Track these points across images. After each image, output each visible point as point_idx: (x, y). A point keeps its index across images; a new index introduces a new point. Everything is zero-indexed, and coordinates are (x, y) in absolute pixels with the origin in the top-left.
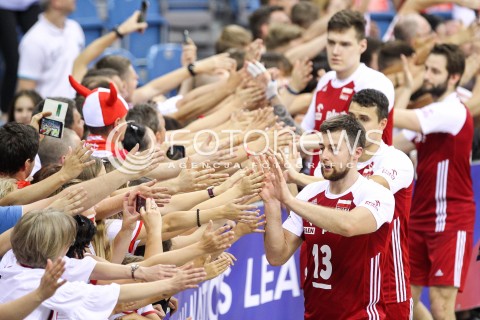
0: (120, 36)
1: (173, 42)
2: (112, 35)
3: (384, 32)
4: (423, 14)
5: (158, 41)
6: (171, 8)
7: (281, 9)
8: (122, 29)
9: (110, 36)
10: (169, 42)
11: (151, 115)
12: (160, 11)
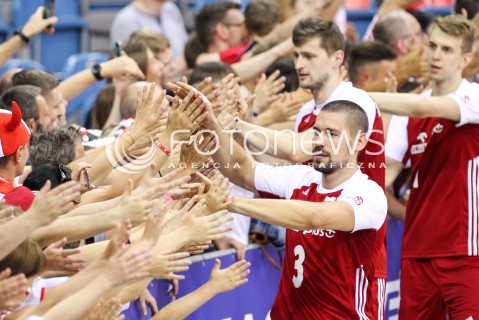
0: (25, 40)
1: (96, 51)
2: (17, 38)
3: (363, 33)
4: (410, 10)
5: (78, 50)
6: (93, 7)
7: (238, 7)
8: (27, 31)
9: (14, 40)
10: (90, 51)
11: (66, 145)
12: (80, 12)
